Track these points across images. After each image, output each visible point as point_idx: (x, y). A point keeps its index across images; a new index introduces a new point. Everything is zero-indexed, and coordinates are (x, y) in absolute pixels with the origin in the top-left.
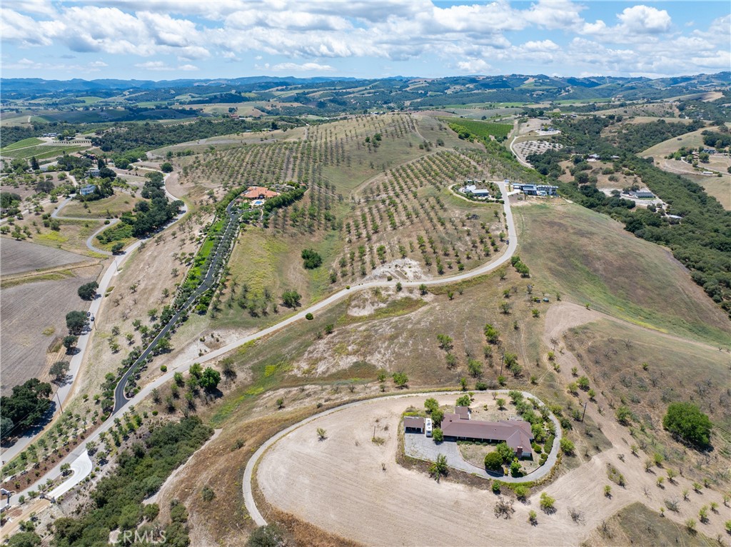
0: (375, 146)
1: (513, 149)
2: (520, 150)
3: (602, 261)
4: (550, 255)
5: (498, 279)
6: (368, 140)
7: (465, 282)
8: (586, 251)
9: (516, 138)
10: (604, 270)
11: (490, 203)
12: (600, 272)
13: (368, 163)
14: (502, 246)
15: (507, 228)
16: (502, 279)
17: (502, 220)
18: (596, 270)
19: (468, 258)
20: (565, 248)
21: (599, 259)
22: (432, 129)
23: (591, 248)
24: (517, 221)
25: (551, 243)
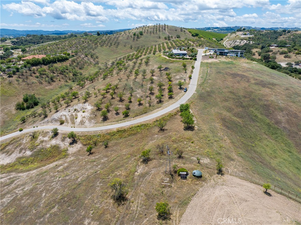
0: (138, 38)
1: (225, 44)
2: (229, 44)
3: (284, 112)
4: (227, 104)
5: (157, 130)
6: (135, 35)
7: (121, 131)
8: (267, 101)
9: (228, 39)
10: (288, 122)
11: (185, 60)
12: (283, 125)
13: (130, 46)
14: (178, 94)
15: (190, 78)
16: (162, 130)
17: (189, 72)
18: (278, 122)
19: (140, 104)
20: (245, 97)
21: (281, 110)
22: (176, 31)
23: (273, 98)
24: (202, 72)
25: (231, 92)
